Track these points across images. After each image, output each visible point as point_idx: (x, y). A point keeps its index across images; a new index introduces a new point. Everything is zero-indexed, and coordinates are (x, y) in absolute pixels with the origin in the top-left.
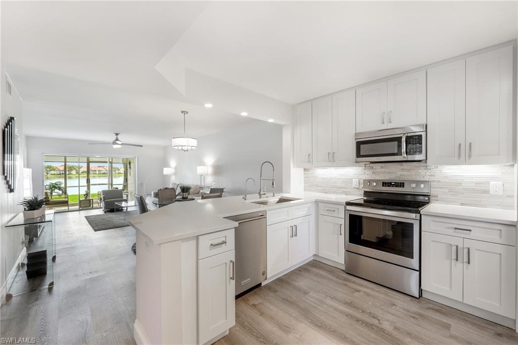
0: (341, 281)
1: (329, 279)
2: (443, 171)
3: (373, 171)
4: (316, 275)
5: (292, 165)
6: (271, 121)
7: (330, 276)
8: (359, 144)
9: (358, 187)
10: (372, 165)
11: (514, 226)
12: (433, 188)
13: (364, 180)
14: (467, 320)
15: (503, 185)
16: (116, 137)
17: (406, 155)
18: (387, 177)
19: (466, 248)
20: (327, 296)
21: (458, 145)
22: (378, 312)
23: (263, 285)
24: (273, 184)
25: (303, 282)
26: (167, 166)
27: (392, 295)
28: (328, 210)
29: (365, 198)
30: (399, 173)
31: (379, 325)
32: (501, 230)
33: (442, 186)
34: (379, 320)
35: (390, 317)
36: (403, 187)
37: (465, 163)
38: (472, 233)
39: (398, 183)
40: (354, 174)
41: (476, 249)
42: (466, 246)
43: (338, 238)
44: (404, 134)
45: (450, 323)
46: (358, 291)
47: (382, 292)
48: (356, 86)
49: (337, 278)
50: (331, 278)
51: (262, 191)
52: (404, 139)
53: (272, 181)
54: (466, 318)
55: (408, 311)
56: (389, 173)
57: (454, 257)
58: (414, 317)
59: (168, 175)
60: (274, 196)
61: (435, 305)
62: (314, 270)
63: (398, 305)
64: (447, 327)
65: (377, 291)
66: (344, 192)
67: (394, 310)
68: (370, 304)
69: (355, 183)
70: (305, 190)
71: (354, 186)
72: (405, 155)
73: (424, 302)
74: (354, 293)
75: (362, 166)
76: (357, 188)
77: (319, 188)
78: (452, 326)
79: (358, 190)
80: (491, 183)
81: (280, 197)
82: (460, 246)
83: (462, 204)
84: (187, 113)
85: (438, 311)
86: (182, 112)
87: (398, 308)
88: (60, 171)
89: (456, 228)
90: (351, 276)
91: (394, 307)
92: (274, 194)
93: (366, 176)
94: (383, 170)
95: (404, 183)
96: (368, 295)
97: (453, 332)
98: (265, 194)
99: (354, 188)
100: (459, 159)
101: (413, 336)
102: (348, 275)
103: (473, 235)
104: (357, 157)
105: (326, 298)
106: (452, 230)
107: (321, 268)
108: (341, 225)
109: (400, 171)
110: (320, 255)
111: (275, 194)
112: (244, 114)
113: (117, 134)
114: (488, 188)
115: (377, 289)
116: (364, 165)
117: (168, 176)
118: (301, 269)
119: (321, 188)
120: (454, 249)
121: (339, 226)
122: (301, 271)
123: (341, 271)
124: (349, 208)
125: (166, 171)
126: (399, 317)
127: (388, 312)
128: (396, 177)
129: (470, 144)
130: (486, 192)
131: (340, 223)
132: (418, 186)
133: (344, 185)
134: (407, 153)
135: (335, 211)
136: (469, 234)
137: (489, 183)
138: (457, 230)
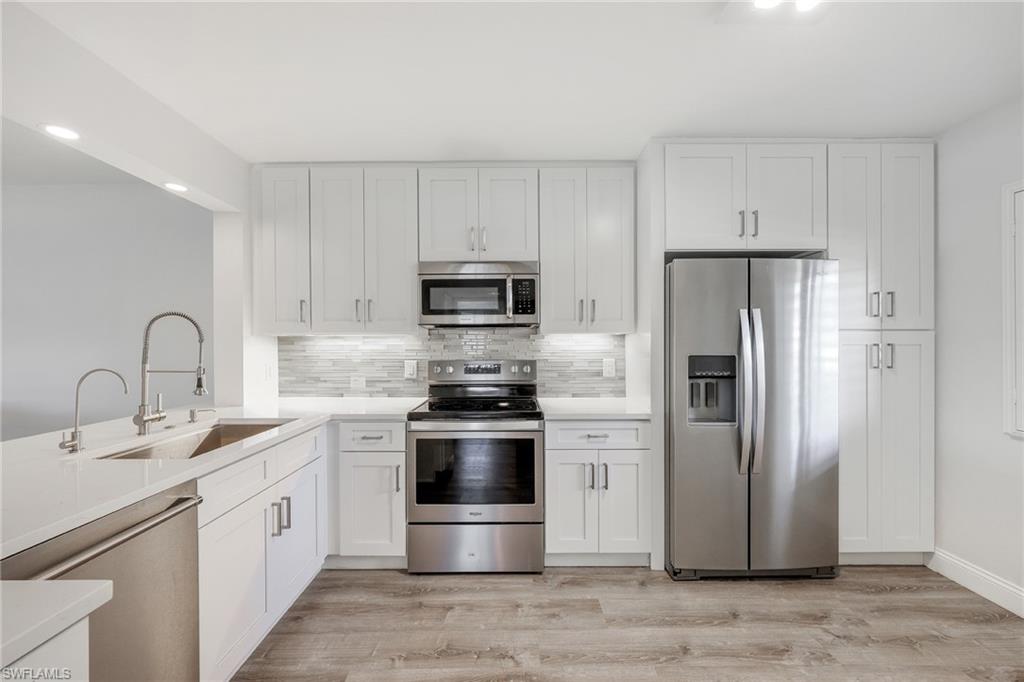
0: (407, 601)
1: (378, 608)
3: (445, 343)
4: (346, 611)
5: (246, 331)
6: (176, 187)
7: (380, 600)
8: (427, 286)
9: (415, 376)
10: (442, 331)
11: (648, 420)
13: (429, 362)
14: (607, 580)
15: (616, 362)
17: (514, 313)
19: (603, 465)
20: (393, 660)
21: (578, 302)
22: (502, 640)
24: (200, 385)
25: (315, 653)
27: (504, 587)
28: (364, 438)
31: (518, 669)
32: (637, 429)
34: (512, 657)
35: (525, 638)
36: (499, 372)
37: (587, 331)
38: (609, 440)
40: (407, 351)
42: (603, 461)
43: (390, 499)
44: (509, 275)
45: (595, 597)
46: (450, 608)
47: (489, 587)
48: (417, 162)
49: (396, 595)
50: (382, 603)
51: (149, 408)
52: (509, 285)
54: (607, 577)
55: (540, 606)
57: (588, 483)
58: (554, 616)
60: (192, 421)
61: (567, 574)
62: (332, 598)
63: (523, 602)
64: (594, 606)
65: (482, 590)
66: (385, 390)
67: (523, 619)
68: (483, 627)
69: (410, 369)
70: (280, 392)
71: (406, 375)
72: (511, 315)
73: (551, 576)
74: (444, 617)
75: (425, 334)
76: (414, 380)
77: (324, 385)
78: (601, 602)
79: (416, 384)
80: (604, 361)
81: (214, 422)
82: (596, 463)
83: (574, 395)
85: (573, 583)
87: (525, 609)
89: (590, 437)
90: (421, 577)
91: (519, 609)
92: (192, 414)
93: (433, 354)
95: (500, 365)
96: (470, 607)
97: (607, 611)
98: (160, 419)
99: (408, 379)
100: (580, 325)
101: (571, 656)
102: (416, 577)
103: (610, 442)
104: (424, 314)
105: (393, 667)
106: (585, 440)
107: (349, 586)
108: (398, 467)
110: (342, 554)
111: (199, 415)
112: (62, 133)
114: (600, 368)
115: (478, 586)
116: (427, 331)
118: (296, 614)
119: (331, 385)
120: (588, 469)
121: (394, 470)
122: (297, 619)
123: (398, 574)
124: (415, 425)
126: (534, 629)
127: (516, 629)
129: (593, 301)
130: (599, 374)
131: (396, 464)
132: (521, 369)
133: (386, 375)
134: (516, 311)
135: (381, 437)
136: (604, 442)
137: (601, 361)
138: (591, 439)
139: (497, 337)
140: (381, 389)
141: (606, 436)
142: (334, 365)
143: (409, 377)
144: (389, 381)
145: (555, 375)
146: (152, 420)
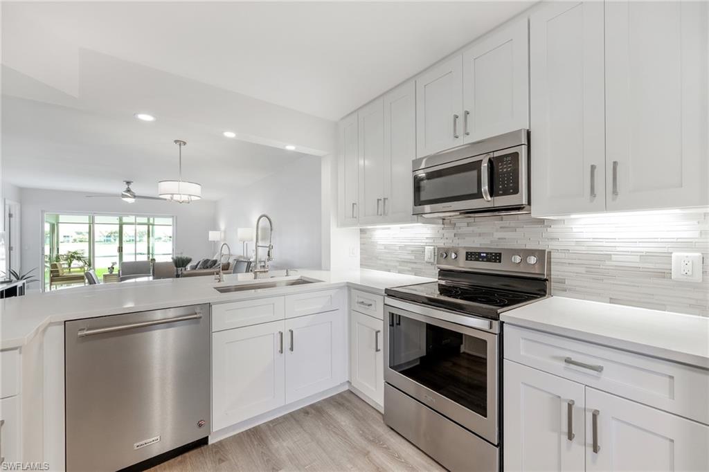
2: (574, 230)
3: (455, 231)
5: (333, 224)
6: (291, 148)
8: (418, 182)
9: (432, 260)
10: (453, 220)
12: (557, 263)
13: (438, 248)
15: (703, 258)
16: (127, 186)
17: (491, 196)
18: (477, 244)
19: (590, 410)
21: (587, 169)
23: (211, 442)
26: (215, 227)
28: (362, 303)
29: (443, 282)
30: (498, 235)
32: (672, 377)
33: (574, 261)
36: (500, 262)
37: (606, 208)
38: (604, 376)
39: (491, 253)
40: (427, 238)
41: (613, 418)
42: (592, 406)
43: (375, 356)
44: (484, 154)
48: (416, 75)
52: (485, 165)
53: (268, 249)
56: (480, 235)
57: (563, 428)
59: (214, 241)
60: (287, 276)
66: (412, 270)
69: (429, 254)
71: (426, 259)
72: (489, 198)
75: (439, 224)
76: (431, 263)
79: (431, 266)
80: (673, 255)
81: (299, 277)
82: (578, 404)
84: (185, 143)
86: (176, 141)
88: (130, 237)
89: (568, 361)
93: (446, 241)
94: (471, 229)
95: (500, 254)
98: (265, 272)
99: (427, 262)
100: (592, 201)
103: (605, 380)
104: (415, 205)
106: (563, 364)
108: (377, 332)
109: (497, 231)
110: (353, 385)
113: (128, 183)
114: (668, 267)
116: (441, 221)
117: (215, 243)
120: (565, 407)
121: (375, 333)
125: (213, 236)
128: (492, 242)
129: (615, 163)
130: (665, 274)
131: (378, 329)
132: (524, 260)
133: (413, 258)
134: (492, 193)
135: (371, 305)
136: (598, 378)
137: (669, 256)
138: (572, 366)
139: (505, 223)
140: (410, 269)
141: (599, 369)
142: (385, 248)
143: (429, 261)
144: (415, 263)
145: (582, 270)
146: (260, 272)
